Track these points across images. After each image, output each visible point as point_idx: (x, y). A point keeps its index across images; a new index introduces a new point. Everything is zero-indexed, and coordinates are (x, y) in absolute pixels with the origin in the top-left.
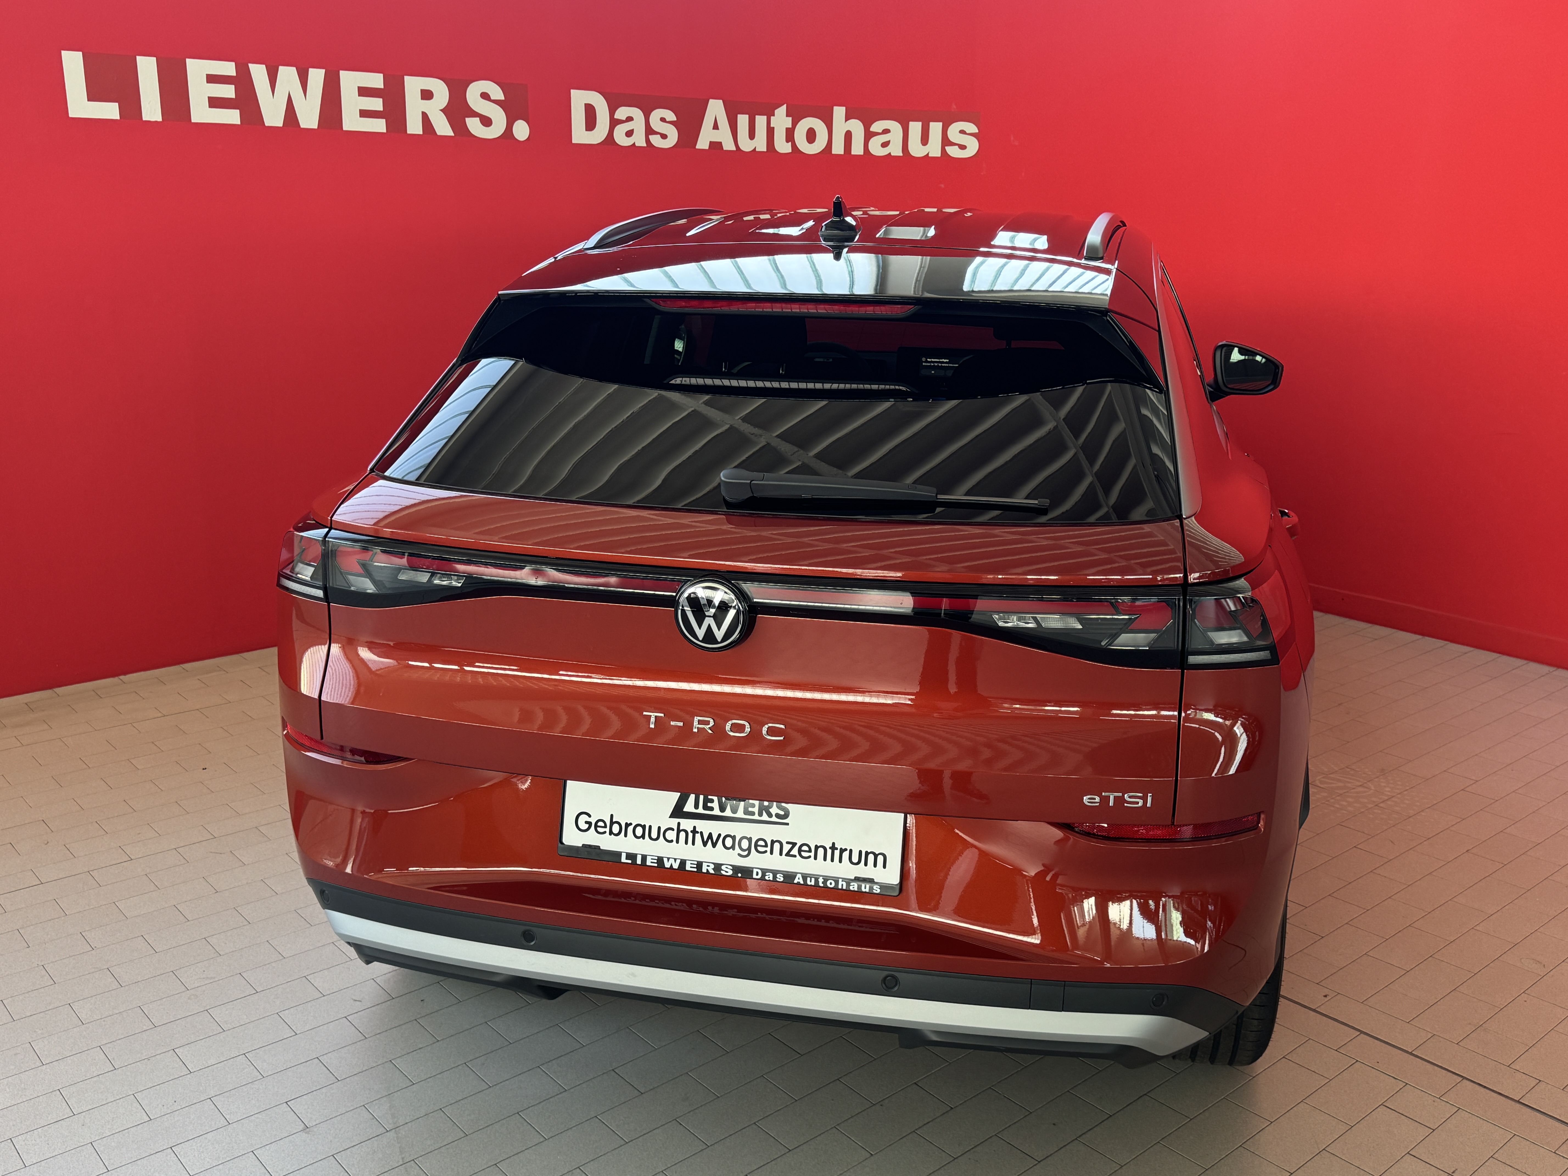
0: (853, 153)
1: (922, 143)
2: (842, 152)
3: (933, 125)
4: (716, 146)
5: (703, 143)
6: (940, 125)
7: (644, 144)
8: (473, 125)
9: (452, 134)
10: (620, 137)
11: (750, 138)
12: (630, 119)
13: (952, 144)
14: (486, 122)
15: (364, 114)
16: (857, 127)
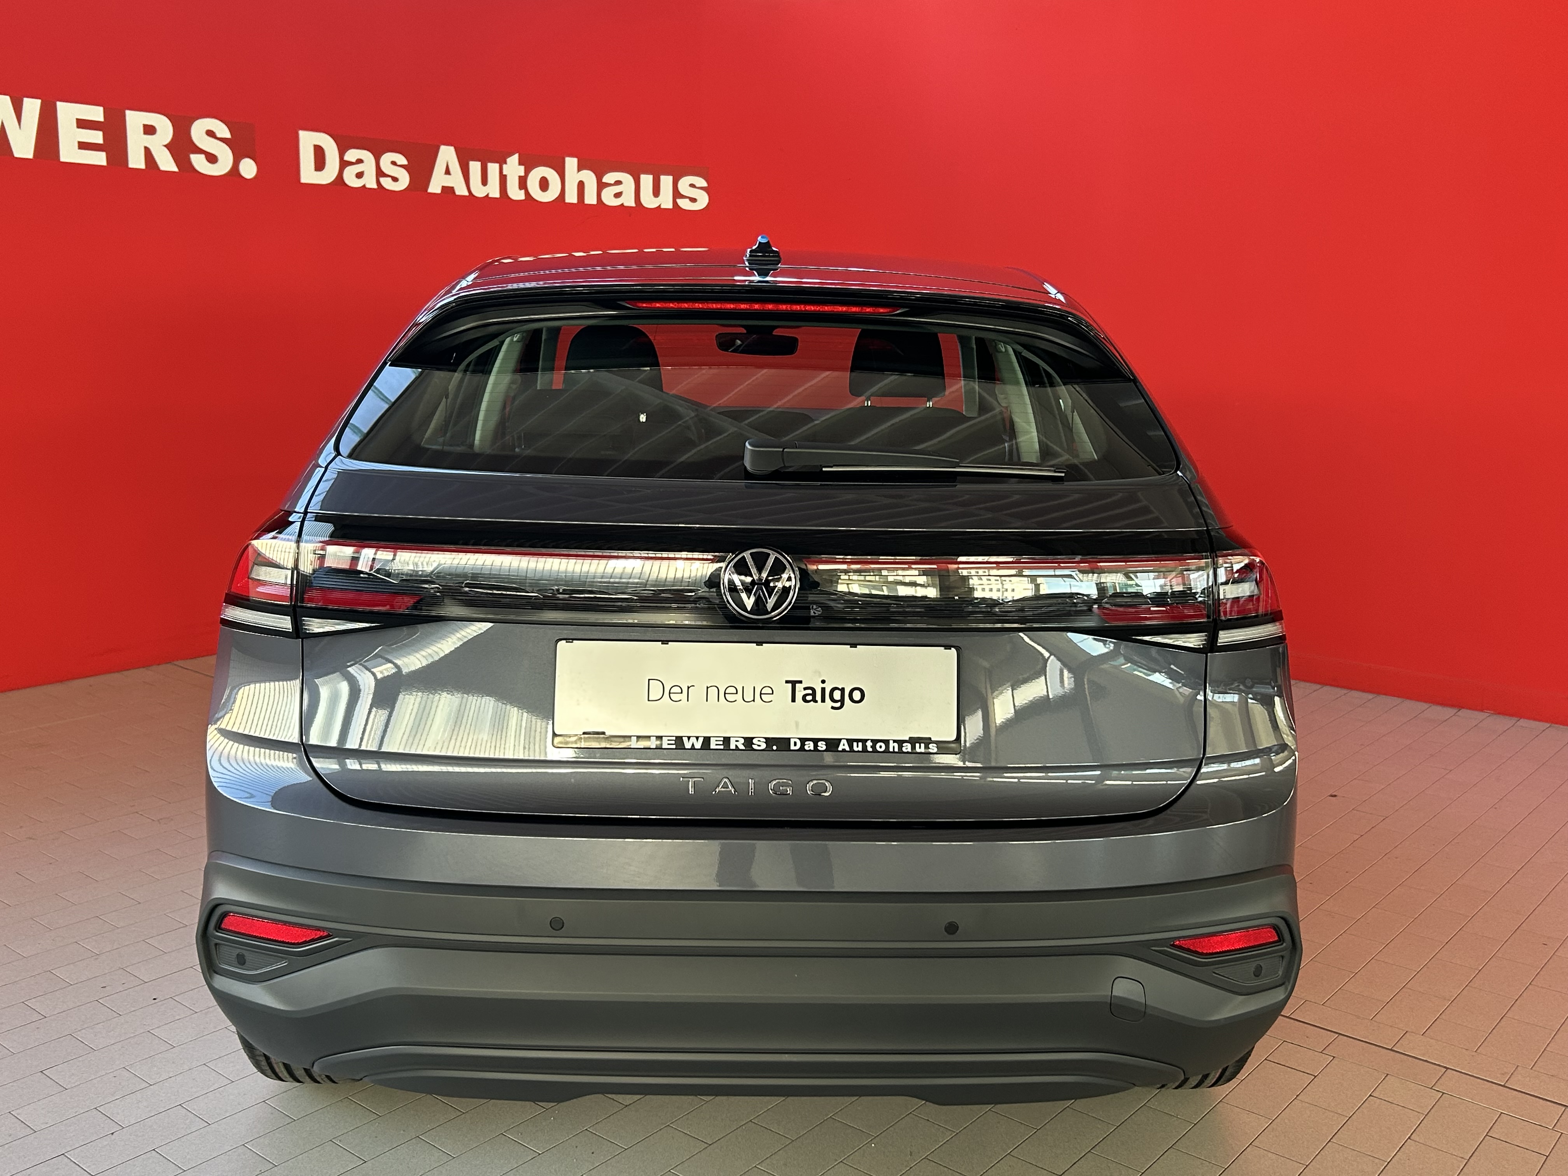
0: (587, 202)
1: (653, 195)
2: (576, 202)
3: (663, 178)
4: (449, 191)
5: (435, 187)
6: (670, 178)
7: (375, 186)
8: (198, 162)
9: (175, 169)
10: (350, 178)
11: (482, 184)
12: (360, 161)
13: (683, 197)
14: (212, 159)
15: (83, 146)
16: (589, 178)
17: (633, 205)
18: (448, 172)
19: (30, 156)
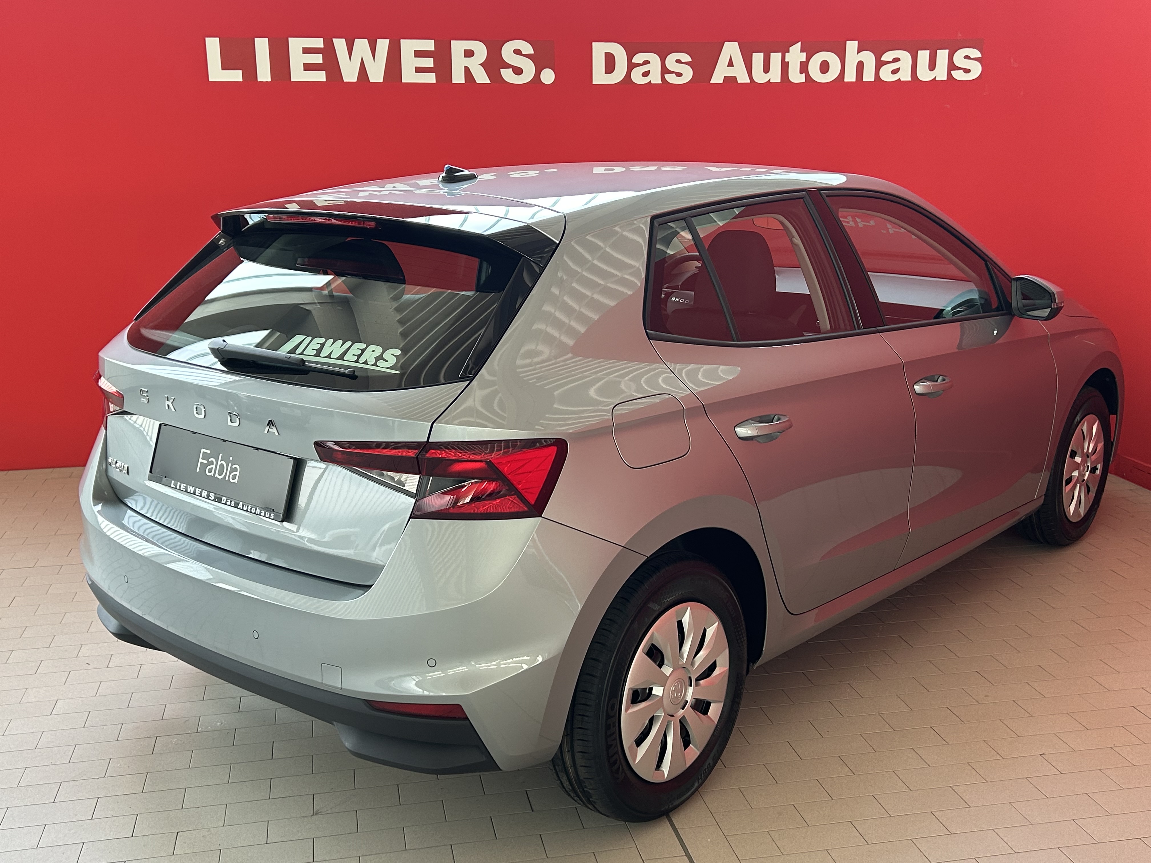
0: (865, 79)
1: (929, 69)
2: (854, 80)
3: (939, 52)
4: (730, 81)
5: (717, 78)
6: (946, 52)
7: (660, 82)
8: (507, 75)
9: (489, 82)
10: (637, 77)
11: (764, 72)
12: (647, 62)
13: (959, 68)
14: (518, 71)
15: (419, 70)
16: (869, 58)
17: (910, 80)
18: (731, 64)
19: (381, 81)
